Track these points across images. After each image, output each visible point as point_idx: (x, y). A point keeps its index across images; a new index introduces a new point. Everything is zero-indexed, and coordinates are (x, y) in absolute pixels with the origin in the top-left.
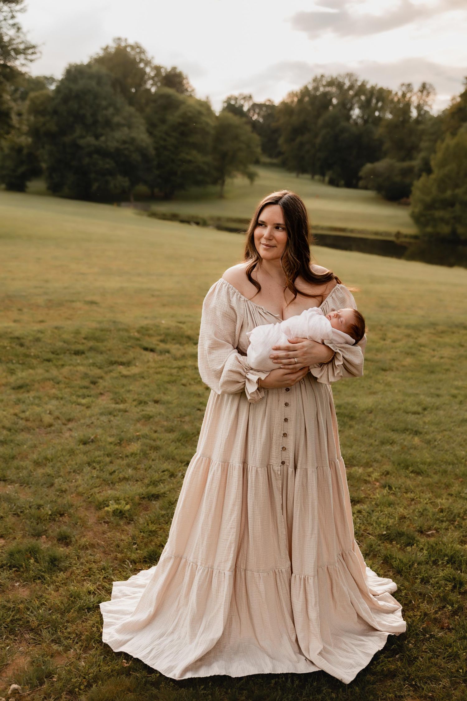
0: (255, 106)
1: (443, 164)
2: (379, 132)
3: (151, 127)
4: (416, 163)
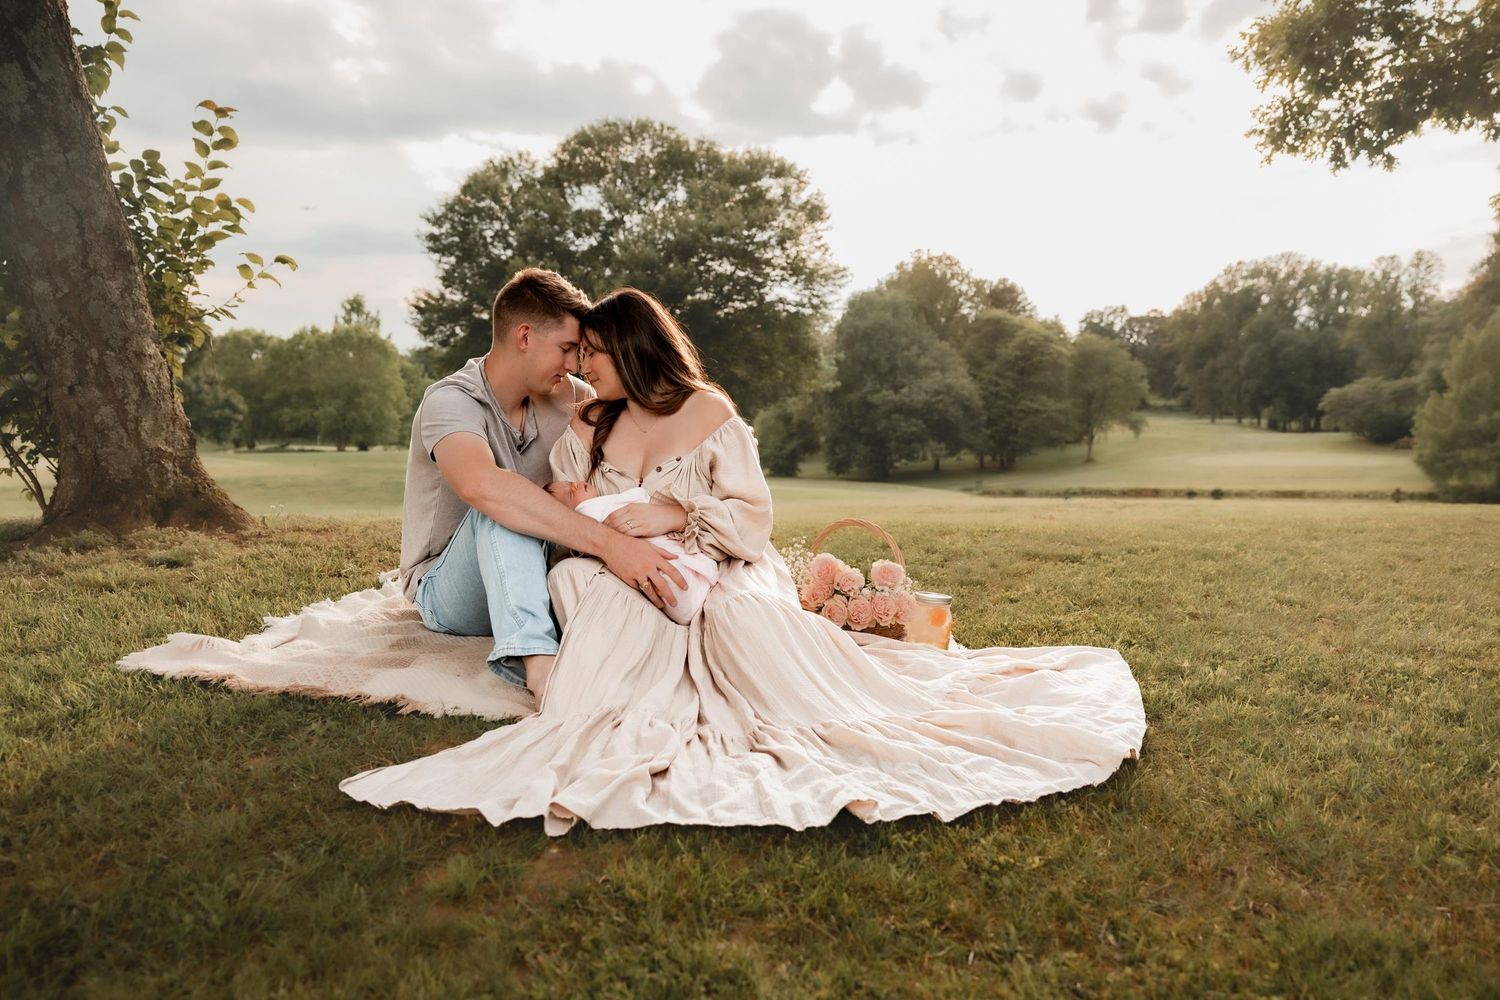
0: (1131, 320)
1: (1466, 373)
2: (1347, 338)
3: (975, 366)
4: (1420, 379)
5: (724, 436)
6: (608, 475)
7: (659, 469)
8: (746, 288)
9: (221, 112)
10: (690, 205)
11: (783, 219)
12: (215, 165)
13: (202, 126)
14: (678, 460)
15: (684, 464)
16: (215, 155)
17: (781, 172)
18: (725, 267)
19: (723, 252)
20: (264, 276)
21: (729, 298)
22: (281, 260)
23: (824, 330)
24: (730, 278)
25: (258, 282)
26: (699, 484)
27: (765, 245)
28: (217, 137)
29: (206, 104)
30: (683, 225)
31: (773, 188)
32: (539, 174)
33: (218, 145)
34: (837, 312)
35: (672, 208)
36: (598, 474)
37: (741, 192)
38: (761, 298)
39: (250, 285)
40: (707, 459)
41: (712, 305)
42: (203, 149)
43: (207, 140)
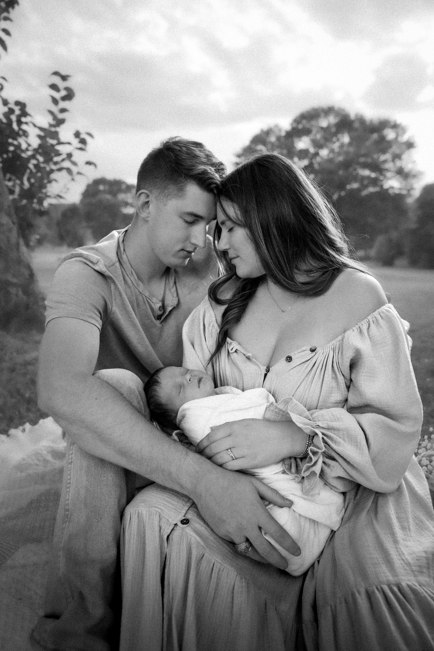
5: (373, 327)
6: (234, 356)
7: (289, 359)
8: (375, 182)
9: (64, 78)
10: (350, 144)
11: (395, 149)
12: (63, 111)
13: (54, 87)
14: (313, 350)
15: (319, 356)
16: (63, 104)
17: (395, 126)
18: (366, 172)
19: (365, 166)
20: (79, 173)
21: (366, 187)
22: (89, 163)
23: (410, 201)
24: (369, 177)
25: (77, 178)
26: (334, 384)
27: (385, 161)
28: (63, 93)
29: (56, 73)
30: (347, 153)
31: (390, 135)
32: (283, 134)
33: (64, 98)
34: (417, 193)
35: (342, 146)
36: (223, 354)
37: (375, 136)
38: (382, 186)
39: (73, 179)
40: (349, 355)
41: (359, 190)
42: (55, 101)
43: (57, 95)
